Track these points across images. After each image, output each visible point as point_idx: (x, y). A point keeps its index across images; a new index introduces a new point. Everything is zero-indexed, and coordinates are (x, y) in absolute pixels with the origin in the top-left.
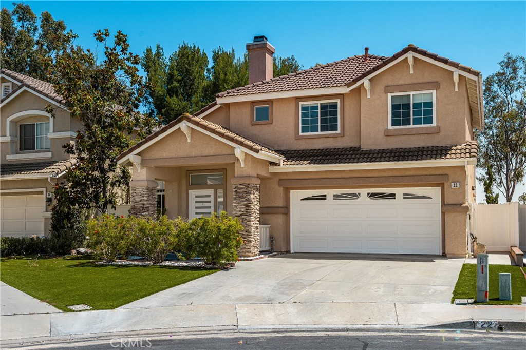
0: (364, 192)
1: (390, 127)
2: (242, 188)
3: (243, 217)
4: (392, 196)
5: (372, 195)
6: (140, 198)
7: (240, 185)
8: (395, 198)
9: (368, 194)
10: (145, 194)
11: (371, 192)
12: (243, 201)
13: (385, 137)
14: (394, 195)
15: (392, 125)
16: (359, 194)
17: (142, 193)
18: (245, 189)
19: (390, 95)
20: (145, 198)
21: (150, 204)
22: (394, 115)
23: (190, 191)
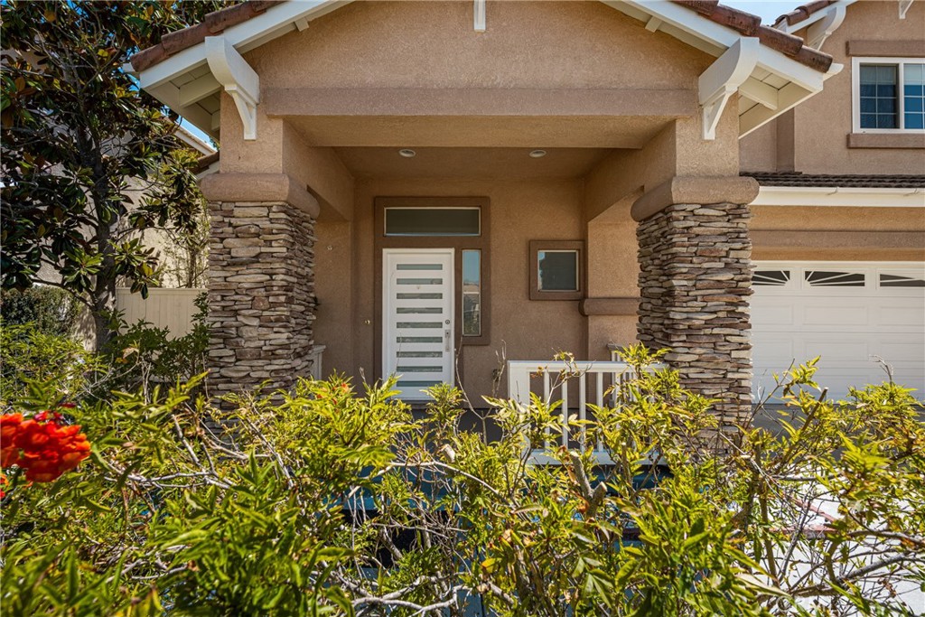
0: (798, 268)
1: (857, 129)
2: (709, 219)
3: (716, 331)
4: (858, 279)
5: (815, 277)
6: (256, 245)
7: (704, 206)
8: (863, 285)
9: (807, 273)
10: (281, 231)
11: (813, 270)
12: (719, 270)
13: (846, 151)
14: (861, 277)
15: (862, 127)
16: (787, 273)
17: (266, 224)
18: (722, 225)
19: (856, 62)
20: (279, 249)
21: (298, 275)
22: (865, 105)
23: (385, 251)
